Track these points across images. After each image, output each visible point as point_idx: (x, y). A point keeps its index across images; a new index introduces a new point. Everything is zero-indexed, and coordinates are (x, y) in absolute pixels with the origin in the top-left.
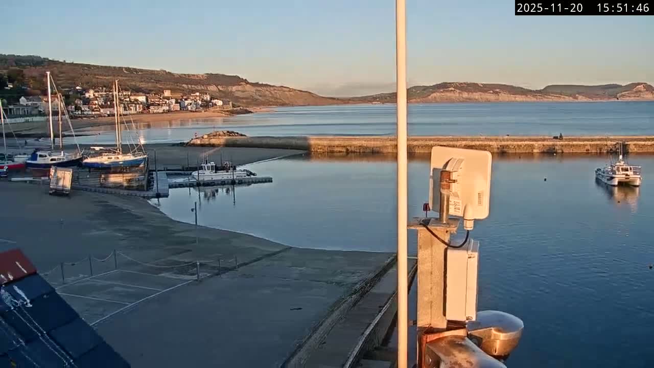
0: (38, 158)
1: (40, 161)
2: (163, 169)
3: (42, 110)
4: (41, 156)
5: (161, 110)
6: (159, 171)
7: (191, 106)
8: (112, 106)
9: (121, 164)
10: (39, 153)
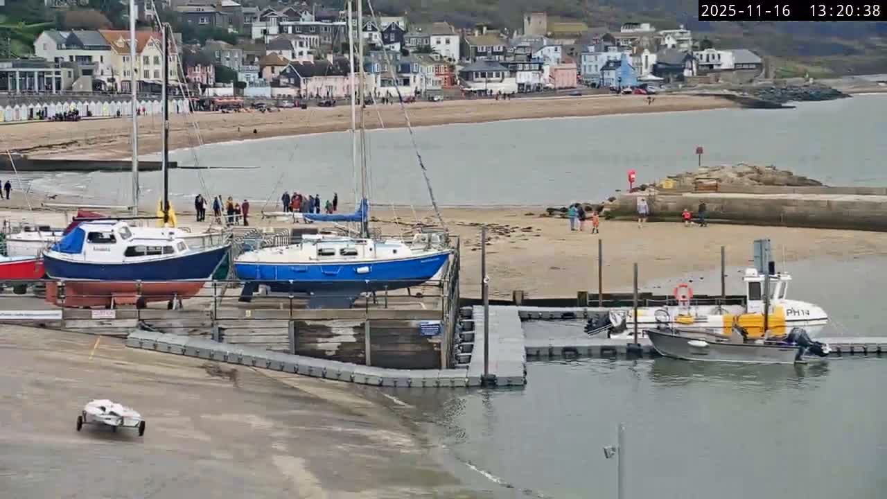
0: (87, 246)
1: (91, 254)
2: (510, 299)
3: (104, 79)
4: (94, 237)
5: (509, 85)
6: (493, 303)
7: (619, 70)
8: (342, 69)
9: (364, 275)
10: (88, 228)
